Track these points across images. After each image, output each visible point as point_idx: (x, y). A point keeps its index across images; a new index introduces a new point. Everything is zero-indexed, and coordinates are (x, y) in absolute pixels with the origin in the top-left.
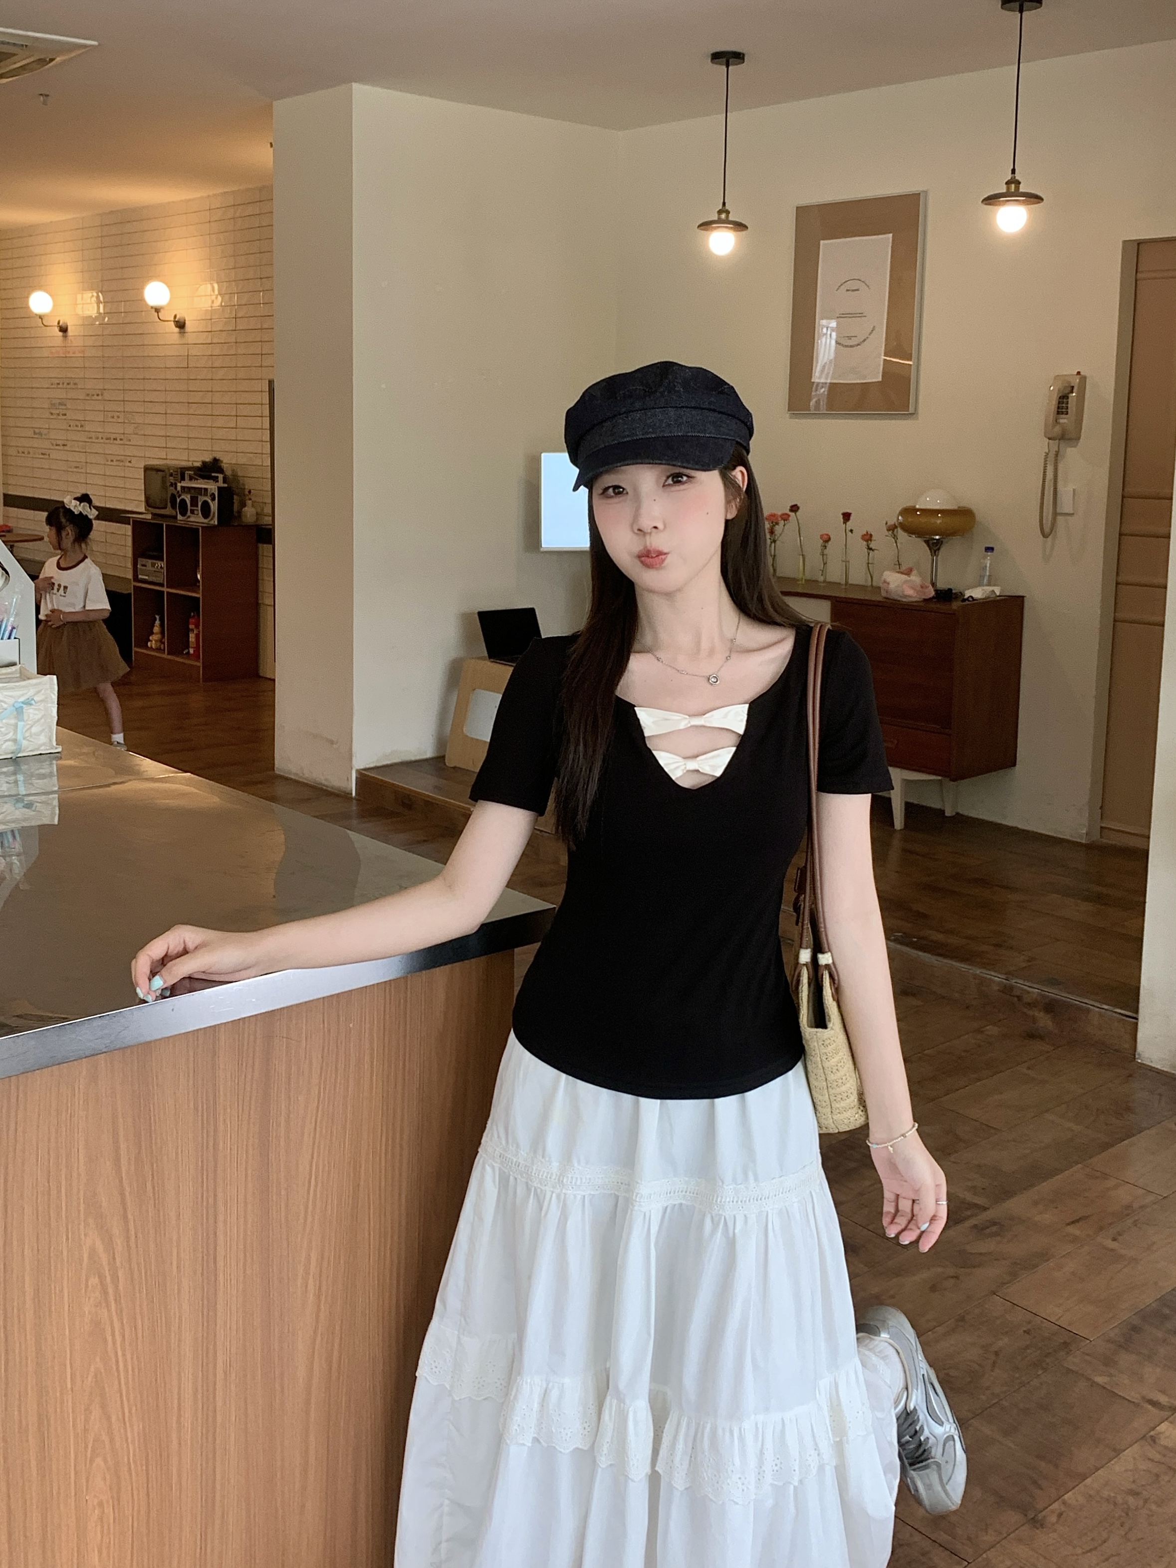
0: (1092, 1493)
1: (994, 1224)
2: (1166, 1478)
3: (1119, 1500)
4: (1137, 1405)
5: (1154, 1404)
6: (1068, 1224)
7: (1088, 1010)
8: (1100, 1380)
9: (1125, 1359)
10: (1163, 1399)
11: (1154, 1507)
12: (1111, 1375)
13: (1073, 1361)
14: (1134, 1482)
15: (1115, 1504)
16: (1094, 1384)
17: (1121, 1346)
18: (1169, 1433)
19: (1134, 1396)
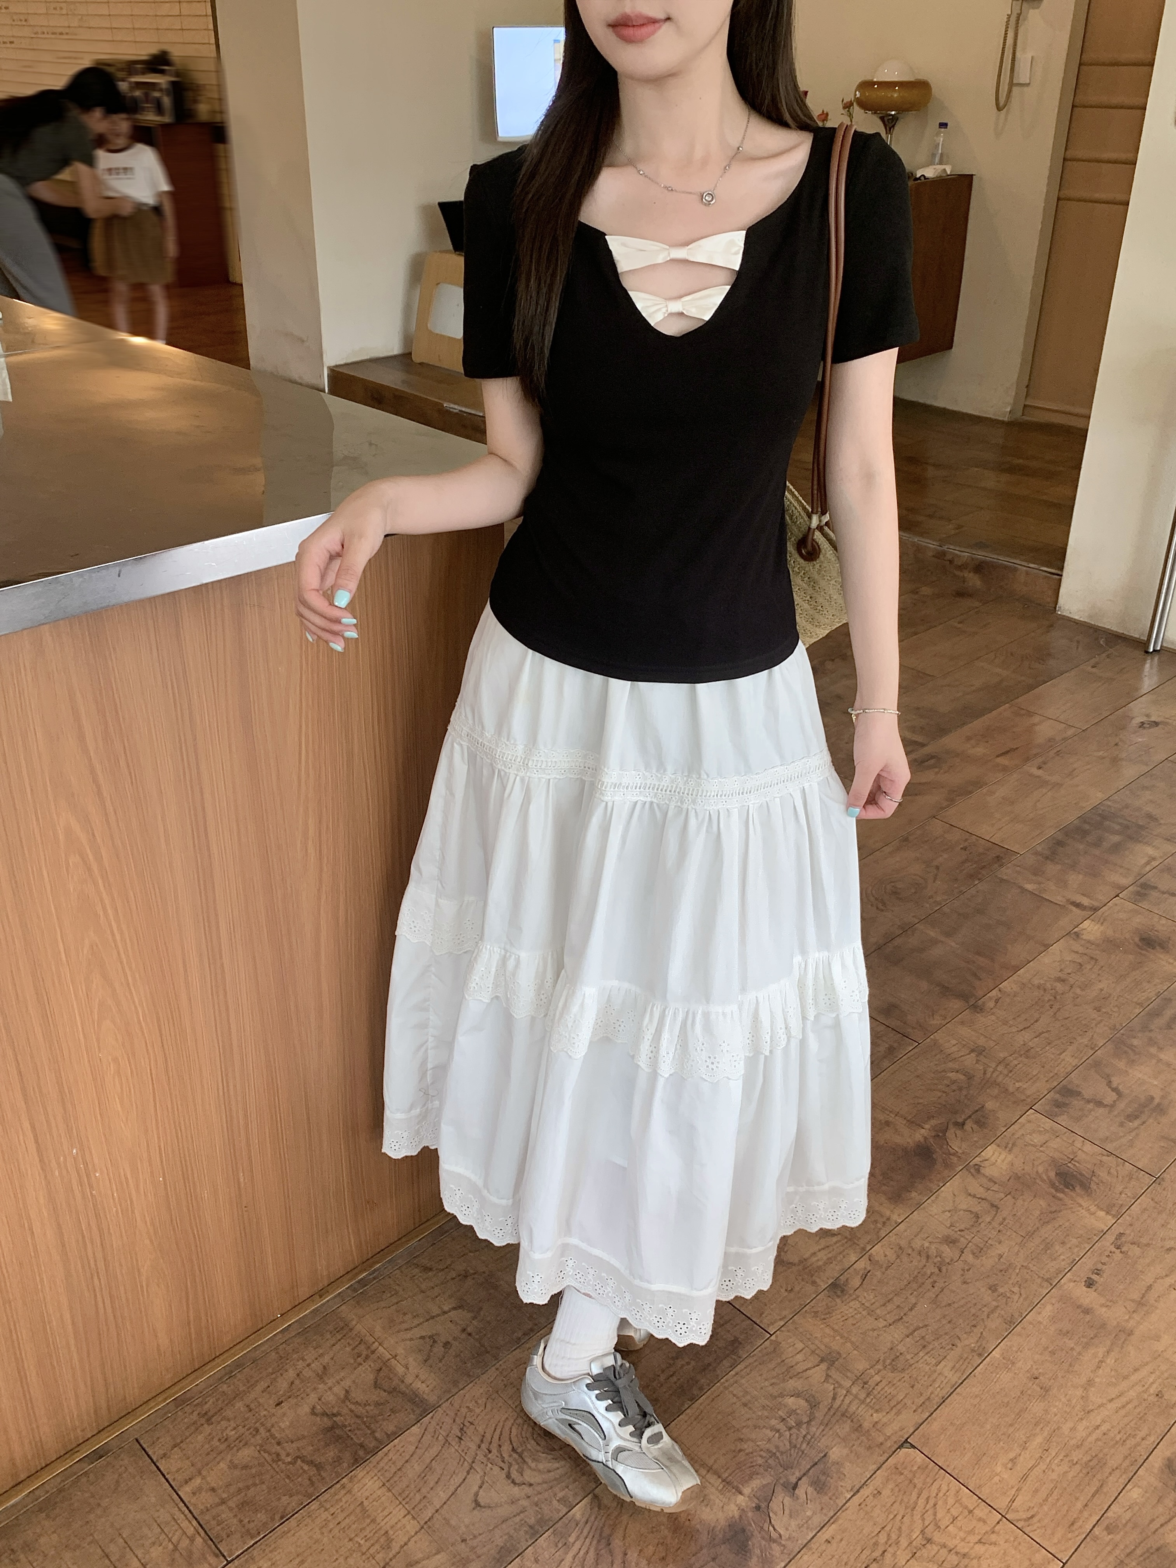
0: (1025, 981)
1: (932, 757)
2: (1089, 967)
3: (1048, 986)
4: (1061, 906)
5: (1078, 905)
6: (998, 756)
7: (1016, 569)
8: (1029, 887)
9: (1052, 869)
10: (1086, 901)
11: (1078, 991)
12: (1040, 883)
13: (1006, 872)
14: (1061, 970)
15: (1045, 990)
16: (1023, 890)
17: (1047, 858)
18: (1091, 929)
19: (1059, 899)
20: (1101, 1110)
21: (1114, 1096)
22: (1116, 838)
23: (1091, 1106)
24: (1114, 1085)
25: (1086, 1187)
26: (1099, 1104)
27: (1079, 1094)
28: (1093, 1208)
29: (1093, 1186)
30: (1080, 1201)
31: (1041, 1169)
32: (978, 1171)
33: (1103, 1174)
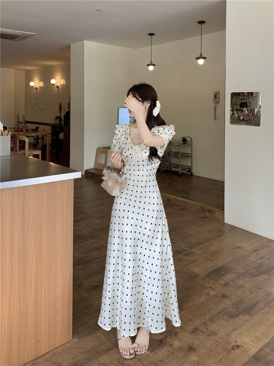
0: (194, 304)
1: (188, 253)
2: (209, 301)
4: (207, 287)
5: (210, 287)
6: (203, 254)
8: (201, 283)
9: (207, 279)
10: (212, 287)
11: (205, 306)
12: (203, 282)
13: (197, 280)
14: (203, 302)
15: (198, 306)
16: (200, 284)
17: (207, 277)
18: (212, 293)
19: (207, 286)
20: (203, 334)
21: (206, 330)
22: (223, 273)
23: (201, 332)
24: (207, 328)
25: (194, 351)
26: (203, 332)
27: (199, 330)
28: (194, 356)
29: (196, 351)
30: (192, 354)
31: (185, 346)
32: (172, 346)
33: (199, 348)
